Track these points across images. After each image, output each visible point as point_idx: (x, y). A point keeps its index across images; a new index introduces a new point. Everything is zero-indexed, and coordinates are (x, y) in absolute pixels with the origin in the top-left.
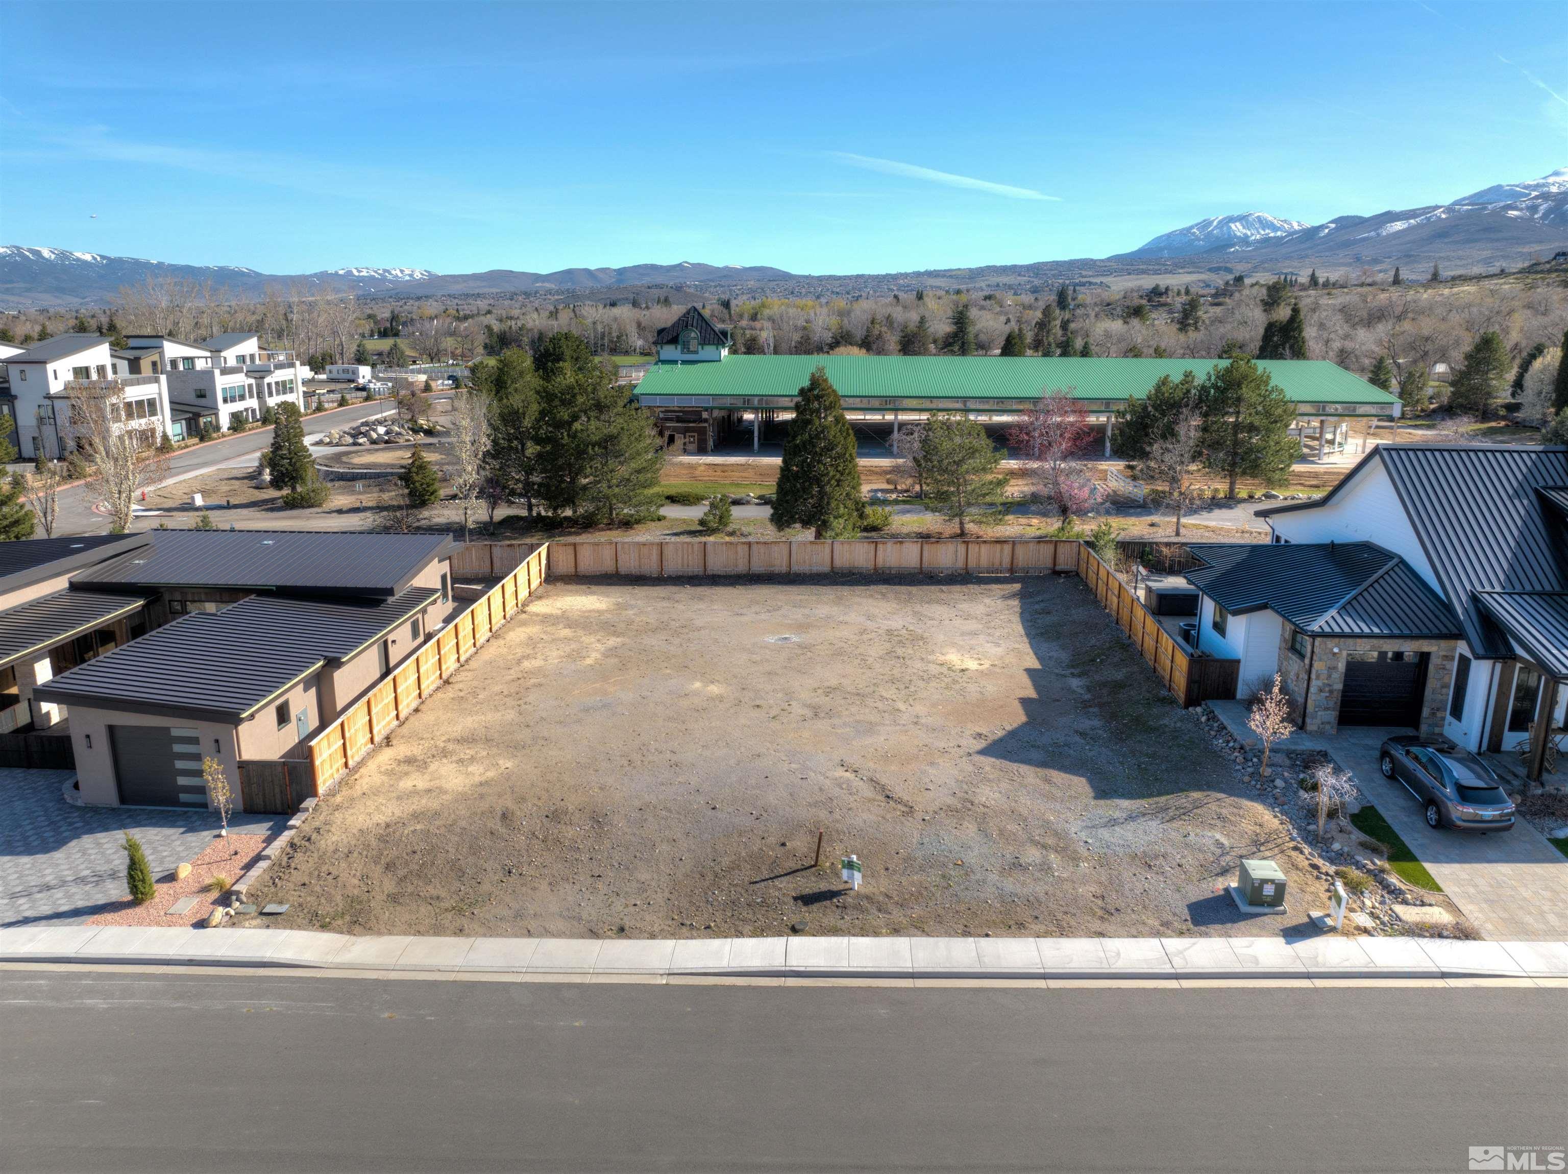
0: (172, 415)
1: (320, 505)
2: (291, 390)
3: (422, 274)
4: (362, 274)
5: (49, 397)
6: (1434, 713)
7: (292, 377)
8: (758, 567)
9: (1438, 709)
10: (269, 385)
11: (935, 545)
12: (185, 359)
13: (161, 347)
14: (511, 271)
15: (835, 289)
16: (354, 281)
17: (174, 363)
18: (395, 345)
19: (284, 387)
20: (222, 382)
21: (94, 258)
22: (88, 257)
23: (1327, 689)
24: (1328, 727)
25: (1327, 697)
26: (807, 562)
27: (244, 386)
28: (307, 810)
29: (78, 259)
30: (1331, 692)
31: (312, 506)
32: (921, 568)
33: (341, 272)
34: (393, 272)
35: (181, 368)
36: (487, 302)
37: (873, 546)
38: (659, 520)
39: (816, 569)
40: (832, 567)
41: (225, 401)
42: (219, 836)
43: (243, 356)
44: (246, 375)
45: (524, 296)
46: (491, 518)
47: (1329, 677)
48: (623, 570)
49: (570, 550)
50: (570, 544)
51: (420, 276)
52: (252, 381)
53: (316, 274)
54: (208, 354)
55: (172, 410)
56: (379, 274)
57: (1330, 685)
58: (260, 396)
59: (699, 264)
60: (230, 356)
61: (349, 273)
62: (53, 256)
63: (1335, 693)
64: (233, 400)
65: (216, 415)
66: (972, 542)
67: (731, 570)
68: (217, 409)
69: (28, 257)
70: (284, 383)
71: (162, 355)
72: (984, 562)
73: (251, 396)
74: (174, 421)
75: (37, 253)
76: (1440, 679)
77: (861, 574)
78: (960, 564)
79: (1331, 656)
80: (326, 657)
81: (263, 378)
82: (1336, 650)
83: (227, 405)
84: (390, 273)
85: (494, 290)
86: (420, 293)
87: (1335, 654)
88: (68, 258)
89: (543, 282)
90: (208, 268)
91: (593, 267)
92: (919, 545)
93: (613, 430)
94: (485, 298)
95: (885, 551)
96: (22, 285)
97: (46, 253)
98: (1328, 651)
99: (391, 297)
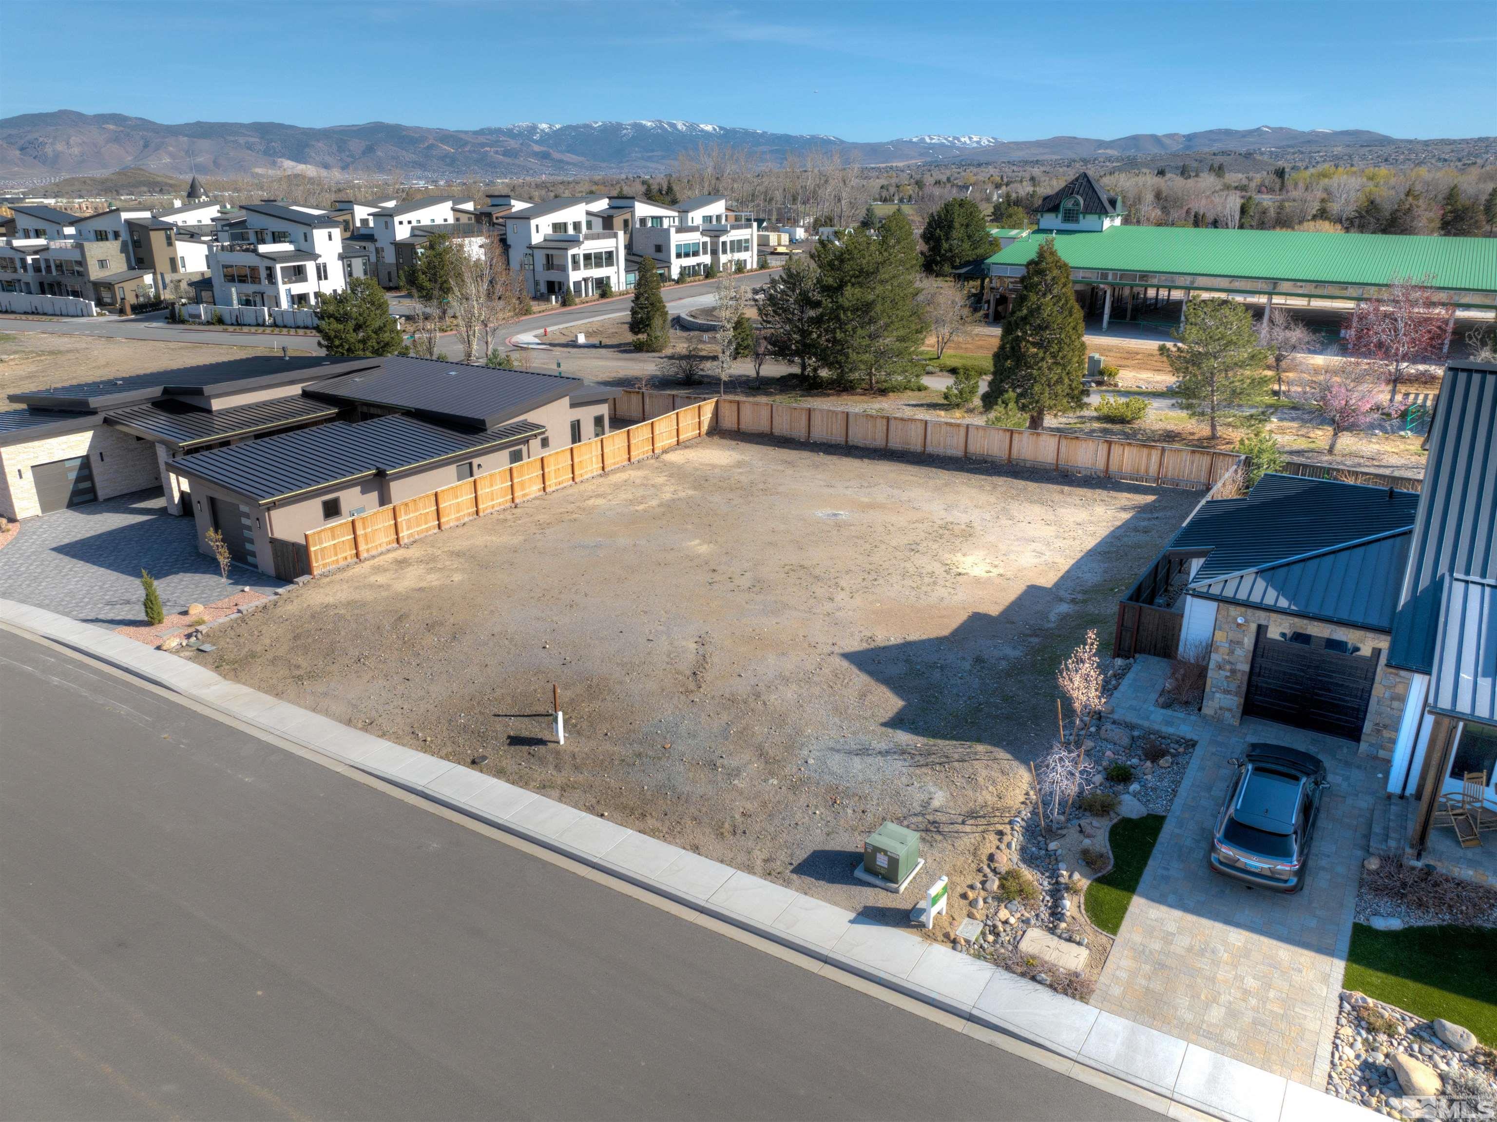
0: (626, 267)
1: (660, 351)
2: (747, 249)
3: (989, 141)
4: (933, 141)
5: (530, 247)
6: (1378, 731)
7: (749, 237)
8: (896, 443)
9: (1385, 727)
10: (724, 243)
11: (1074, 441)
12: (653, 218)
13: (633, 207)
14: (1075, 138)
15: (1443, 156)
16: (925, 148)
17: (643, 221)
18: (898, 210)
19: (739, 246)
20: (676, 239)
21: (715, 129)
22: (709, 128)
23: (1228, 667)
24: (1227, 715)
25: (1227, 677)
26: (942, 444)
27: (699, 243)
28: (297, 583)
29: (702, 131)
30: (1233, 672)
31: (653, 351)
32: (1057, 465)
33: (915, 140)
34: (963, 140)
35: (649, 224)
36: (1042, 169)
37: (1008, 434)
38: (919, 390)
39: (950, 452)
40: (966, 452)
41: (679, 256)
42: (243, 591)
43: (711, 217)
44: (701, 233)
45: (1082, 163)
46: (758, 373)
47: (1231, 652)
48: (777, 431)
49: (735, 407)
50: (734, 402)
51: (987, 143)
52: (707, 239)
53: (892, 141)
54: (676, 214)
55: (626, 260)
56: (949, 141)
57: (1230, 663)
58: (714, 252)
59: (1281, 129)
60: (696, 217)
61: (922, 140)
62: (684, 128)
63: (1239, 675)
64: (687, 255)
65: (669, 268)
66: (1116, 443)
67: (869, 443)
68: (670, 262)
69: (666, 129)
70: (739, 241)
71: (633, 213)
72: (1127, 467)
73: (705, 253)
74: (627, 271)
75: (673, 126)
76: (1390, 687)
77: (993, 463)
78: (1101, 464)
79: (1234, 626)
80: (378, 468)
81: (719, 237)
82: (1240, 620)
83: (679, 260)
84: (959, 140)
85: (1054, 157)
86: (983, 159)
87: (1239, 625)
88: (695, 129)
89: (1106, 148)
90: (802, 137)
91: (1160, 132)
92: (1057, 439)
93: (871, 297)
94: (1043, 165)
95: (1021, 441)
96: (659, 153)
97: (680, 126)
98: (1230, 619)
99: (954, 164)
